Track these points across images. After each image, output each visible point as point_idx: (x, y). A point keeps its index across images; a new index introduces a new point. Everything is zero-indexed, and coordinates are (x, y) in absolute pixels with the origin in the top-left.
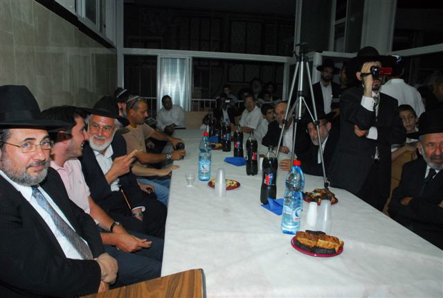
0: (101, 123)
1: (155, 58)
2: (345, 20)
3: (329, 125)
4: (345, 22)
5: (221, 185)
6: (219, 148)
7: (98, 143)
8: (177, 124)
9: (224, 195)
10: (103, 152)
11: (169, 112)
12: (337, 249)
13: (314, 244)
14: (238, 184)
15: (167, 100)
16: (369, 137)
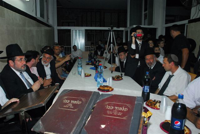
0: (46, 56)
1: (69, 31)
2: (147, 12)
4: (147, 13)
5: (83, 75)
6: (90, 65)
7: (44, 63)
8: (79, 57)
9: (84, 78)
10: (47, 66)
11: (76, 52)
12: (110, 90)
13: (104, 89)
14: (90, 75)
15: (75, 47)
16: (136, 58)
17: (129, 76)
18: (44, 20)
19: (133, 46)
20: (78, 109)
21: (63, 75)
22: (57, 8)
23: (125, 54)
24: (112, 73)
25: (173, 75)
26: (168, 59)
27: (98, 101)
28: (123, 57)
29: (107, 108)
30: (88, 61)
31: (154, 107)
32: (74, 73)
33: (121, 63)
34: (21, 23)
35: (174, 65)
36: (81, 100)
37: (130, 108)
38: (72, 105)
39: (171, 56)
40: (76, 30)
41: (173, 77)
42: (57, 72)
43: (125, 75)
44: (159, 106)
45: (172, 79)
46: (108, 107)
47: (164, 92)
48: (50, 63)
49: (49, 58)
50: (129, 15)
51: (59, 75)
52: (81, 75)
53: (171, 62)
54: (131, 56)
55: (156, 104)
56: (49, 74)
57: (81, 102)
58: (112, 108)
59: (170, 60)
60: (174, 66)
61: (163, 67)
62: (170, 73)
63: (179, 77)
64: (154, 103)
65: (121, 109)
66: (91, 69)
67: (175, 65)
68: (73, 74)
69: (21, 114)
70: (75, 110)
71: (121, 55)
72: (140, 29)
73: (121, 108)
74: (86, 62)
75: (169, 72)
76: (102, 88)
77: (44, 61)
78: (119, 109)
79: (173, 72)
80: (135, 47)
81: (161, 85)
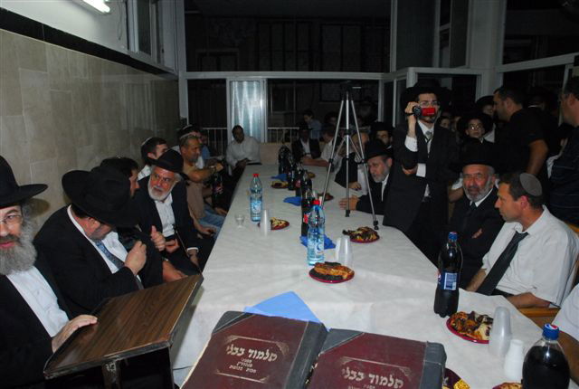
0: (161, 175)
1: (224, 81)
2: (449, 26)
3: (390, 161)
4: (448, 29)
5: (266, 224)
6: (285, 187)
7: (156, 193)
8: (250, 158)
9: (269, 234)
10: (163, 201)
12: (345, 277)
13: (327, 272)
14: (287, 224)
15: (239, 131)
16: (418, 174)
17: (398, 228)
18: (151, 60)
19: (411, 144)
20: (268, 377)
21: (206, 219)
22: (186, 15)
23: (385, 161)
24: (347, 215)
25: (527, 234)
26: (511, 189)
27: (322, 352)
28: (379, 169)
29: (346, 377)
30: (276, 173)
31: (473, 334)
32: (240, 219)
33: (374, 186)
34: (87, 78)
35: (528, 204)
36: (275, 350)
37: (410, 380)
38: (251, 365)
39: (521, 180)
40: (241, 82)
41: (526, 239)
42: (191, 215)
43: (385, 224)
44: (488, 334)
45: (523, 245)
46: (351, 375)
47: (500, 283)
48: (172, 193)
49: (170, 180)
50: (395, 30)
51: (196, 222)
52: (259, 225)
53: (519, 196)
54: (404, 170)
55: (478, 327)
56: (168, 222)
57: (275, 356)
58: (359, 377)
59: (517, 192)
60: (527, 209)
61: (498, 209)
62: (519, 227)
63: (544, 241)
64: (472, 323)
65: (384, 381)
66: (286, 204)
67: (532, 205)
68: (237, 221)
69: (108, 367)
70: (262, 381)
71: (374, 165)
72: (429, 93)
73: (385, 379)
74: (273, 178)
75: (515, 223)
76: (321, 271)
77: (155, 189)
78: (380, 381)
79: (526, 225)
80: (416, 144)
81: (490, 260)
